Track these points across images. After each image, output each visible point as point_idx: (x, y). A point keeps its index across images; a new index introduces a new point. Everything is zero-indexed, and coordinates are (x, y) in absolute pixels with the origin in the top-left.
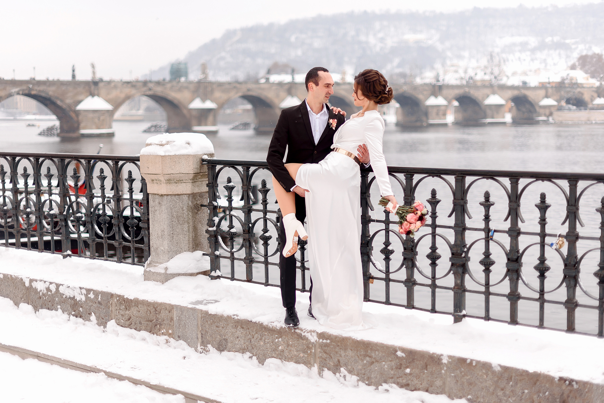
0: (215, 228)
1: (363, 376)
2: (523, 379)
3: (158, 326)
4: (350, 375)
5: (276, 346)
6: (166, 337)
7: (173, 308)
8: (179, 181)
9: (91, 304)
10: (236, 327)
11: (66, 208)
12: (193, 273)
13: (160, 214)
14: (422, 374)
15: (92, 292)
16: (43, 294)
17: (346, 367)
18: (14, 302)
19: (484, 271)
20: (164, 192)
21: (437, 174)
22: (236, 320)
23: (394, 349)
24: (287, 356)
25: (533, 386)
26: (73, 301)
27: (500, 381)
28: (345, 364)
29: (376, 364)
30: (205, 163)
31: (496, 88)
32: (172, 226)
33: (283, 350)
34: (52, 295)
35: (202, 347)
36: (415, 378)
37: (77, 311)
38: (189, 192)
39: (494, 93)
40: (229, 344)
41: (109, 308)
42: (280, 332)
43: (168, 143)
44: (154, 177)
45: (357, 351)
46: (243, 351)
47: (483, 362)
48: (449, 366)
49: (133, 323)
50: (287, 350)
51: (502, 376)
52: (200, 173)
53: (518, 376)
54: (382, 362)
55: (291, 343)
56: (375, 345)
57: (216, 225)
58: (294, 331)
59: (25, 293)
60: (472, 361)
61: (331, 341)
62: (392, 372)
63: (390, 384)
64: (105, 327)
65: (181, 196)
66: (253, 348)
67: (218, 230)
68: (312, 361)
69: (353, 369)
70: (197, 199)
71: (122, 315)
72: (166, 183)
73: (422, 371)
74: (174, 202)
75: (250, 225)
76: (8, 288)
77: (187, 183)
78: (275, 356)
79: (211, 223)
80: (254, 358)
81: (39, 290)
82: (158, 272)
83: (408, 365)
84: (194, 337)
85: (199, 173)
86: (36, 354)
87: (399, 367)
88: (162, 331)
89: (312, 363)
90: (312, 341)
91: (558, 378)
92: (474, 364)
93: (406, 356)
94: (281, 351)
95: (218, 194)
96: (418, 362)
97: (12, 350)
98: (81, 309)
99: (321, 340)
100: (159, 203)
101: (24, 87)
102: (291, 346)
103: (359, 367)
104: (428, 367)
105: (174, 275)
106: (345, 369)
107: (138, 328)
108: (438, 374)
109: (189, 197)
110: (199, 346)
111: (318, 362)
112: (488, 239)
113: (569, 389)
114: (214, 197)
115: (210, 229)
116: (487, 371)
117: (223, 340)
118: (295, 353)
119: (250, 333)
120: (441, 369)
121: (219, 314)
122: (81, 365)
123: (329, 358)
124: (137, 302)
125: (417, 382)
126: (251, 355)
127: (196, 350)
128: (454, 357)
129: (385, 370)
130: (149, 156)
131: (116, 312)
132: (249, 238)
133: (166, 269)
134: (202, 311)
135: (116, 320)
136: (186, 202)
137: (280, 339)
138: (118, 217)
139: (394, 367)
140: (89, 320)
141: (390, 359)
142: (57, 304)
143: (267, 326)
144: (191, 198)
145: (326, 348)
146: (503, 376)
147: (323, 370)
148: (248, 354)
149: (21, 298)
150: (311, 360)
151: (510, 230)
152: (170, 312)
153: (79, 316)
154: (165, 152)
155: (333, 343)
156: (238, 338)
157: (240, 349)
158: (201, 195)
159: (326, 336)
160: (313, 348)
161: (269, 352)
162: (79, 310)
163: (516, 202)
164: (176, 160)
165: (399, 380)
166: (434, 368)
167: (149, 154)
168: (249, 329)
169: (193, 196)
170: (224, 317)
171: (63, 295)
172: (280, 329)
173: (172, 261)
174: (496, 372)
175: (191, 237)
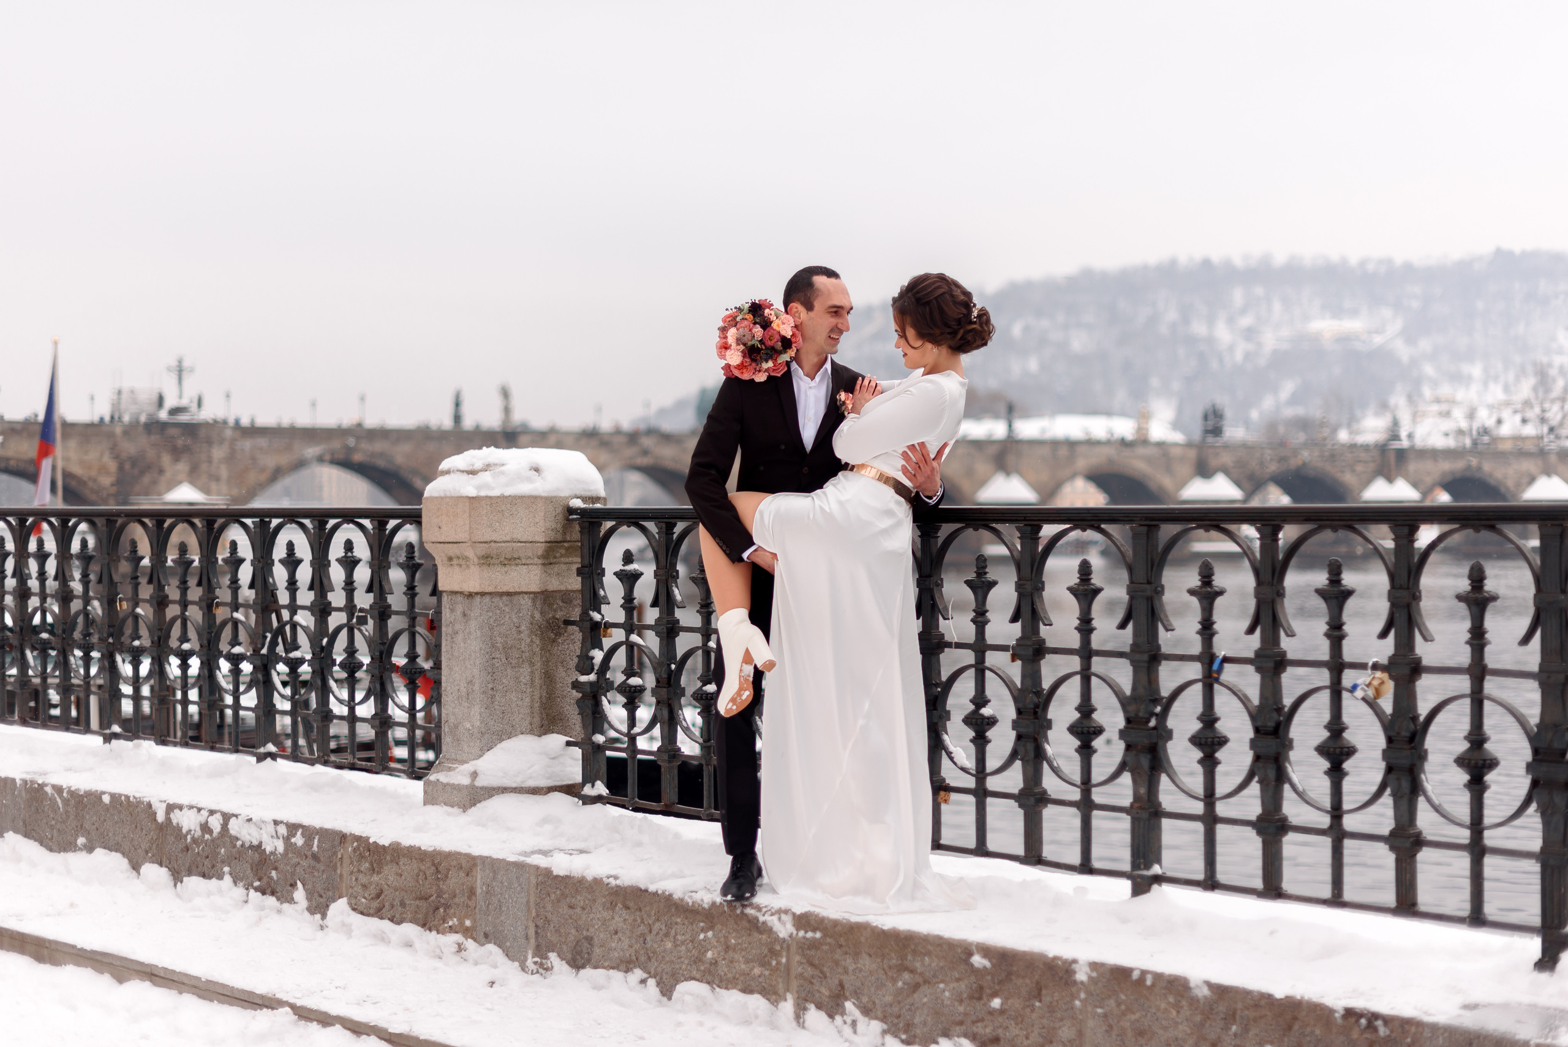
0: (592, 677)
1: (896, 1021)
2: (1261, 1017)
3: (442, 910)
4: (866, 1019)
5: (700, 951)
6: (458, 937)
7: (475, 865)
8: (511, 561)
9: (295, 860)
10: (612, 906)
11: (268, 639)
12: (538, 788)
13: (465, 641)
14: (1028, 1010)
15: (300, 831)
16: (193, 838)
17: (858, 999)
18: (130, 861)
19: (1201, 762)
20: (473, 586)
21: (1090, 523)
22: (612, 888)
23: (966, 948)
24: (725, 974)
25: (1284, 1035)
26: (257, 855)
27: (1207, 1025)
28: (856, 992)
29: (925, 989)
30: (575, 517)
31: (1553, 458)
32: (491, 670)
33: (716, 962)
34: (213, 840)
35: (536, 959)
36: (1012, 1022)
37: (265, 880)
38: (534, 588)
39: (1548, 472)
40: (597, 950)
41: (335, 870)
42: (708, 916)
43: (487, 468)
44: (453, 550)
45: (883, 956)
46: (626, 965)
47: (1170, 976)
48: (1092, 988)
49: (387, 904)
50: (724, 959)
51: (1212, 1009)
52: (564, 542)
53: (1248, 1009)
54: (939, 983)
55: (733, 941)
56: (924, 940)
57: (596, 668)
58: (742, 912)
59: (155, 838)
60: (1144, 973)
61: (825, 936)
62: (961, 1009)
63: (956, 1038)
64: (324, 916)
65: (516, 598)
66: (649, 959)
67: (602, 681)
68: (781, 986)
69: (874, 1003)
70: (555, 606)
71: (364, 886)
72: (481, 565)
73: (1027, 1003)
74: (498, 612)
75: (673, 666)
76: (119, 828)
77: (530, 567)
78: (698, 976)
79: (584, 664)
80: (652, 982)
81: (184, 831)
82: (456, 783)
83: (997, 987)
84: (518, 935)
85: (561, 542)
86: (148, 970)
87: (976, 995)
88: (451, 923)
89: (781, 991)
90: (781, 935)
91: (1342, 1012)
92: (1149, 982)
93: (993, 965)
94: (711, 964)
95: (602, 593)
96: (1019, 982)
97: (97, 961)
98: (274, 874)
99: (801, 933)
100: (465, 615)
101: (336, 445)
102: (734, 950)
103: (887, 997)
104: (1044, 992)
105: (491, 792)
106: (854, 1004)
107: (397, 916)
108: (1066, 1010)
109: (534, 601)
110: (530, 956)
111: (795, 988)
112: (1210, 680)
113: (1366, 1038)
114: (595, 600)
115: (584, 678)
116: (1179, 998)
117: (583, 941)
118: (743, 966)
119: (642, 922)
120: (1074, 997)
121: (576, 875)
122: (244, 991)
123: (819, 977)
124: (396, 853)
125: (1017, 1033)
126: (645, 975)
127: (523, 968)
128: (1102, 965)
129: (945, 1002)
130: (442, 498)
131: (351, 879)
132: (669, 699)
133: (474, 775)
134: (537, 868)
135: (349, 899)
136: (527, 611)
137: (710, 934)
138: (381, 658)
139: (965, 995)
140: (291, 901)
141: (957, 976)
142: (223, 862)
143: (682, 900)
144: (538, 603)
145: (813, 952)
146: (1216, 1011)
147: (805, 1009)
148: (638, 974)
149: (147, 852)
150: (778, 983)
151: (1259, 654)
152: (467, 875)
153: (269, 891)
154: (479, 488)
155: (829, 940)
156: (616, 933)
157: (622, 961)
158: (566, 596)
159: (813, 922)
160: (784, 954)
161: (684, 967)
162: (269, 877)
163: (1272, 585)
164: (503, 508)
165: (977, 1027)
166: (1056, 994)
167: (442, 495)
168: (640, 910)
169: (545, 597)
170: (587, 881)
171: (237, 839)
172: (710, 909)
173: (488, 756)
174: (1198, 1001)
175: (537, 697)
